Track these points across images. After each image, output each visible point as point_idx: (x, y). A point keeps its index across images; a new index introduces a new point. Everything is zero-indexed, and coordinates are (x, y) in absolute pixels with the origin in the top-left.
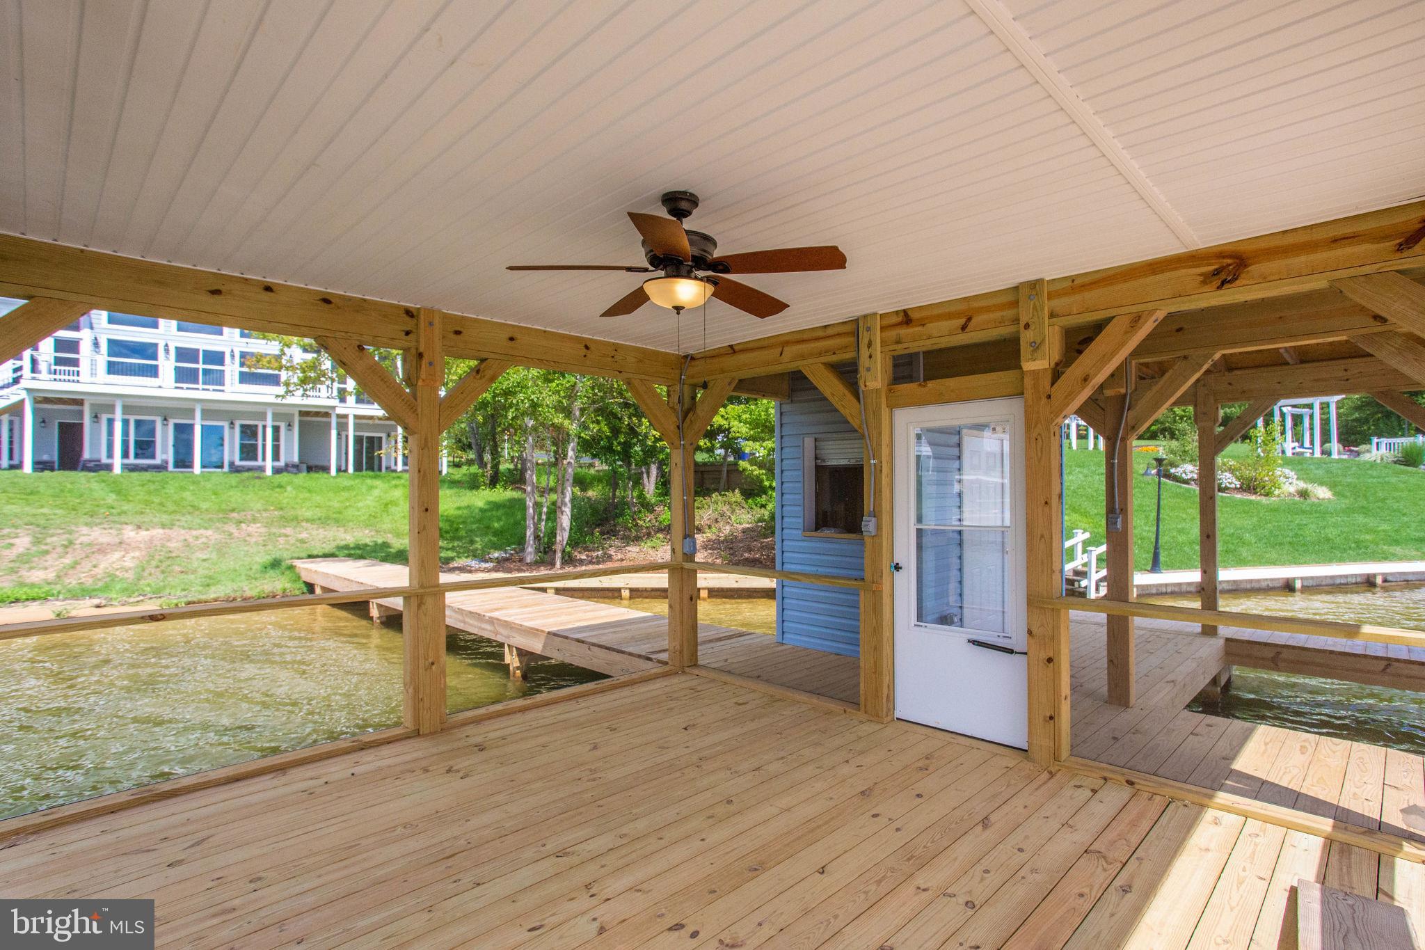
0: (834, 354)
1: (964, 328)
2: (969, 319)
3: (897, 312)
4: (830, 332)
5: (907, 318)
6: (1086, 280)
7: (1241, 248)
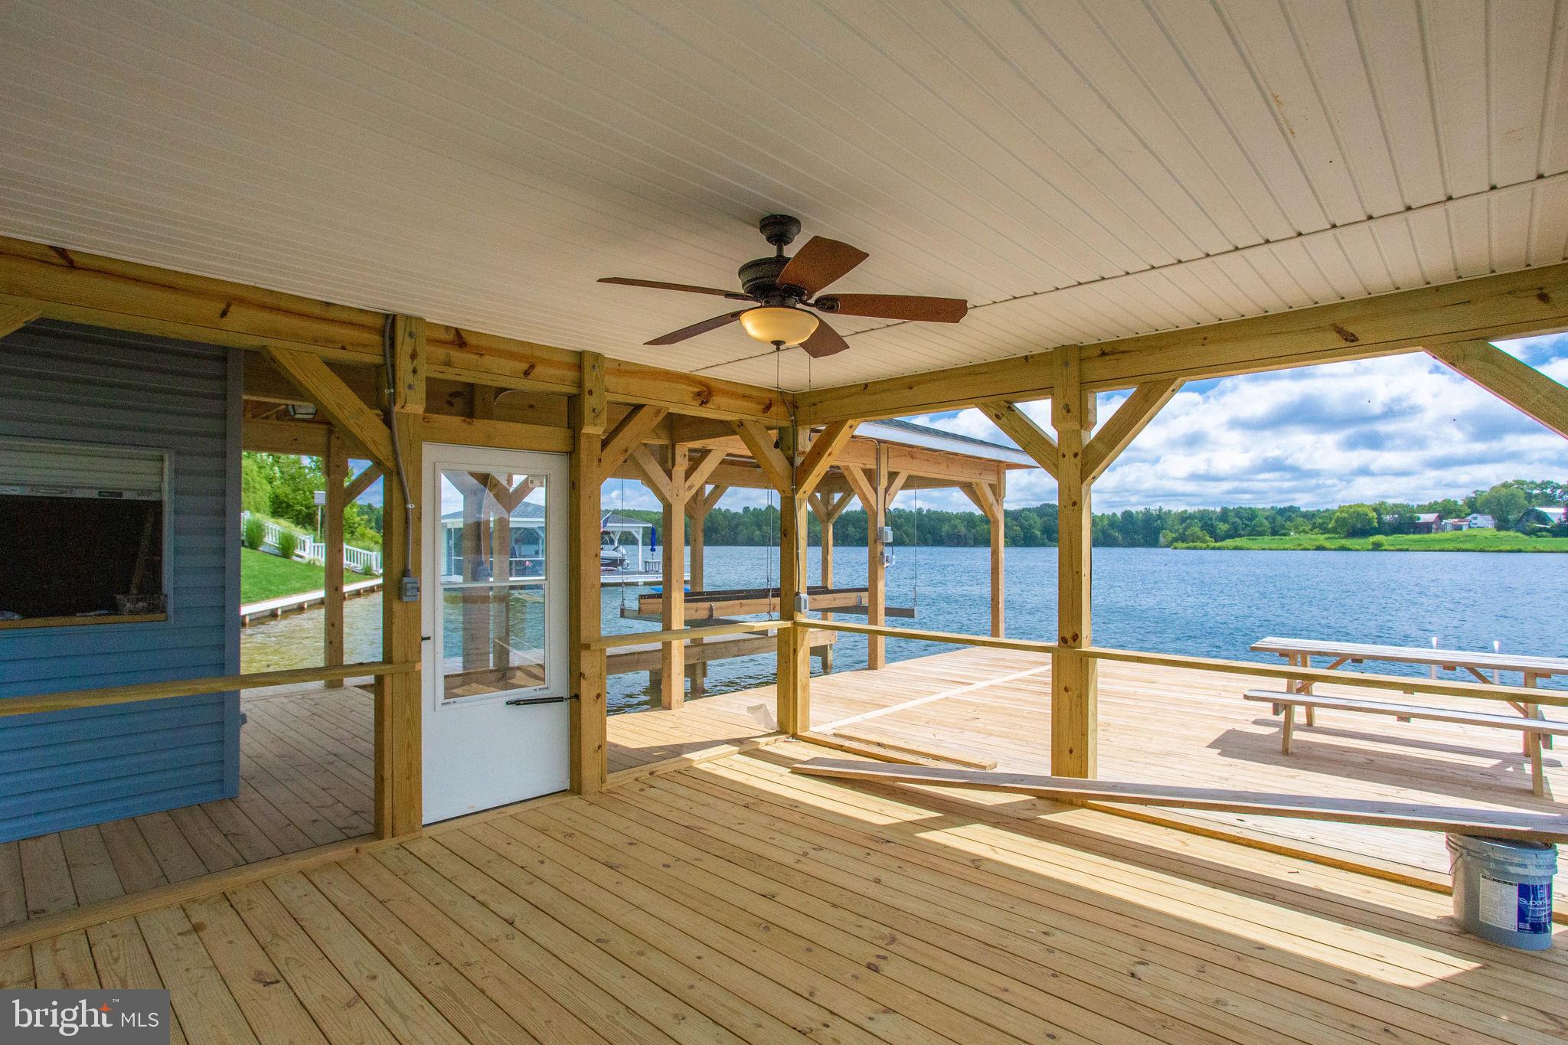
0: (343, 348)
1: (526, 373)
2: (532, 367)
3: (447, 328)
4: (333, 314)
5: (459, 339)
6: (628, 368)
7: (713, 384)
